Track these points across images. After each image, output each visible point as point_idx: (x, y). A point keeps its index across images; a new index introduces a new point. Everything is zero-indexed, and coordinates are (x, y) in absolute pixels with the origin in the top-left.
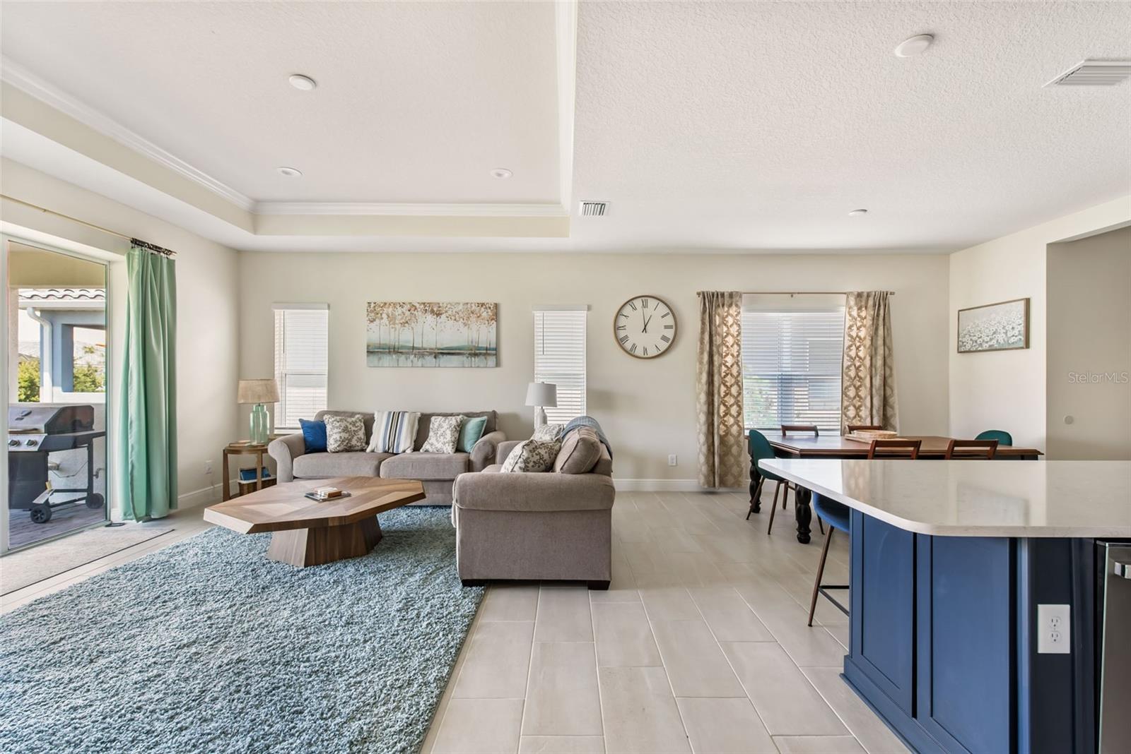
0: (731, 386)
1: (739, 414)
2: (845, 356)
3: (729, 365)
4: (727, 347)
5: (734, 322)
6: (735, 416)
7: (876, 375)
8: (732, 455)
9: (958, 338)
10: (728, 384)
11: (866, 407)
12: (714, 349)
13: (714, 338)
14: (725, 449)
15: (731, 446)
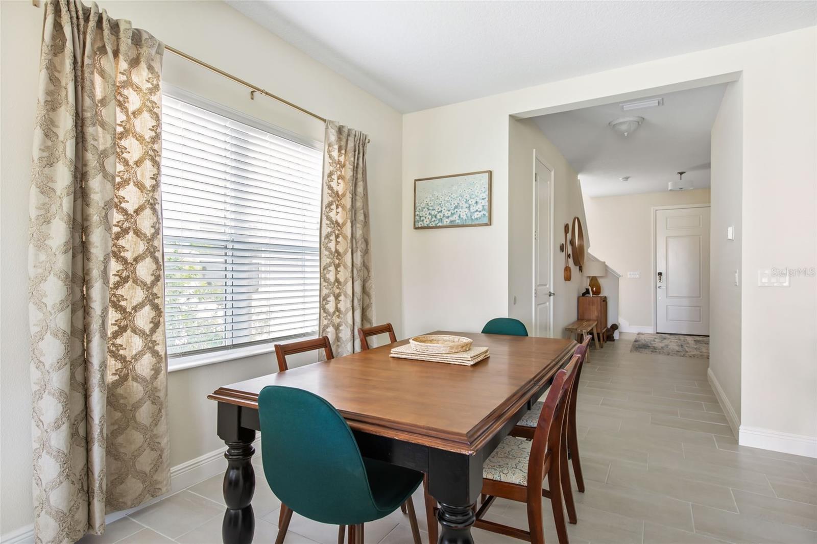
0: (136, 260)
1: (156, 325)
2: (324, 218)
3: (130, 208)
4: (126, 163)
5: (144, 104)
6: (147, 332)
7: (357, 251)
8: (138, 427)
9: (415, 211)
10: (129, 256)
11: (346, 295)
12: (91, 159)
13: (90, 130)
14: (118, 415)
15: (136, 406)
